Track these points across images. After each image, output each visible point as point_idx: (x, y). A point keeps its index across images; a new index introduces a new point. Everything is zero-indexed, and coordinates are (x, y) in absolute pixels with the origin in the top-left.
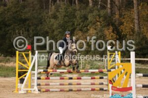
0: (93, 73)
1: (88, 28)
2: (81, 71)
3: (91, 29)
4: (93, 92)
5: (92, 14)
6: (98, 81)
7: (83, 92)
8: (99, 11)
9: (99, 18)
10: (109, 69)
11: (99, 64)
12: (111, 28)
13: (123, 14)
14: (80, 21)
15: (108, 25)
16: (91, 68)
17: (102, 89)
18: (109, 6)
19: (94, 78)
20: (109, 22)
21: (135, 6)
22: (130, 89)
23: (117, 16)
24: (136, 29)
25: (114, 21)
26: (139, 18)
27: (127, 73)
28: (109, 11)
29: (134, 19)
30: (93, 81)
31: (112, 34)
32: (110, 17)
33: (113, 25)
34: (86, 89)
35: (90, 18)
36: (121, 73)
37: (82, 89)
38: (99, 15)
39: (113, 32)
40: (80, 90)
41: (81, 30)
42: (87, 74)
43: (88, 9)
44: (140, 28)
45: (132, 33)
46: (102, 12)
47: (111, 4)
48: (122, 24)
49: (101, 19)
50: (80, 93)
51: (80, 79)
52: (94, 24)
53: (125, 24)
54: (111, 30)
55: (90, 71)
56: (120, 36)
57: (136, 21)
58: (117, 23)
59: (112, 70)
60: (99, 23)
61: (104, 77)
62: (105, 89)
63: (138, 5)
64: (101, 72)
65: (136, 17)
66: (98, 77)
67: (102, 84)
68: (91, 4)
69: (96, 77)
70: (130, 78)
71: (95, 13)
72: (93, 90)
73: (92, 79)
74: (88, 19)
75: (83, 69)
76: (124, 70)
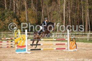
0: (8, 39)
1: (5, 19)
2: (2, 38)
3: (6, 20)
4: (7, 48)
5: (7, 13)
6: (10, 43)
7: (3, 48)
8: (10, 11)
9: (10, 14)
10: (15, 37)
11: (11, 35)
12: (16, 19)
13: (21, 13)
14: (1, 16)
15: (14, 18)
16: (7, 37)
17: (12, 47)
18: (14, 9)
19: (8, 42)
20: (15, 16)
21: (26, 9)
22: (25, 46)
23: (18, 14)
24: (27, 19)
25: (16, 16)
26: (28, 15)
27: (23, 39)
28: (14, 11)
29: (25, 15)
30: (7, 43)
31: (16, 22)
32: (15, 14)
33: (16, 17)
34: (4, 47)
35: (6, 14)
36: (21, 39)
37: (3, 47)
38: (10, 13)
39: (16, 21)
40: (2, 47)
41: (2, 20)
42: (5, 40)
43: (5, 11)
44: (28, 19)
45: (25, 21)
46: (11, 12)
47: (15, 8)
48: (20, 17)
49: (11, 15)
50: (2, 48)
51: (2, 42)
52: (8, 17)
53: (22, 17)
54: (15, 20)
55: (7, 38)
56: (19, 23)
57: (26, 16)
58: (18, 17)
59: (17, 38)
60: (10, 17)
61: (13, 41)
62: (13, 46)
63: (27, 9)
64: (12, 39)
65: (26, 14)
66: (10, 41)
67: (12, 44)
68: (6, 8)
69: (9, 41)
70: (25, 41)
71: (8, 12)
72: (8, 47)
73: (7, 42)
74: (5, 15)
75: (3, 37)
76: (22, 38)
